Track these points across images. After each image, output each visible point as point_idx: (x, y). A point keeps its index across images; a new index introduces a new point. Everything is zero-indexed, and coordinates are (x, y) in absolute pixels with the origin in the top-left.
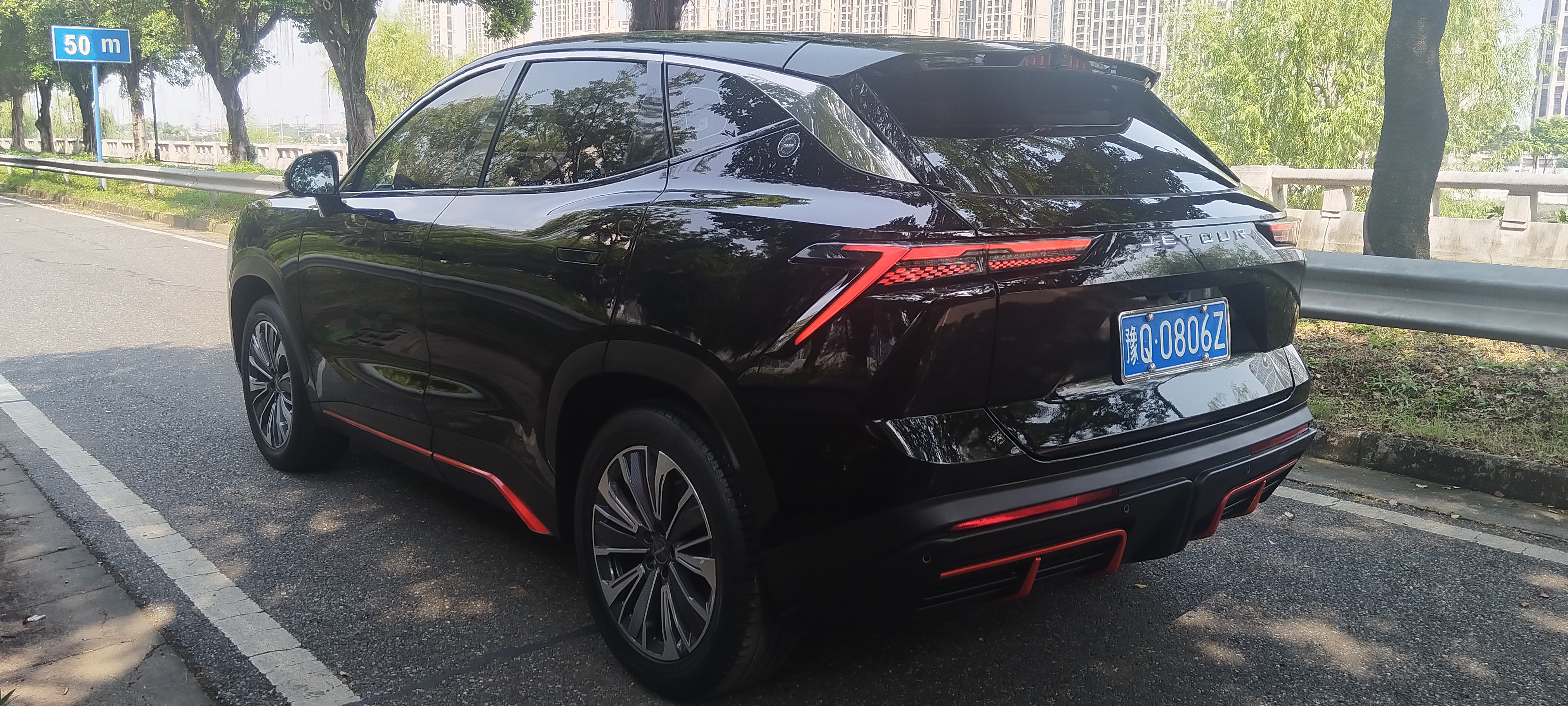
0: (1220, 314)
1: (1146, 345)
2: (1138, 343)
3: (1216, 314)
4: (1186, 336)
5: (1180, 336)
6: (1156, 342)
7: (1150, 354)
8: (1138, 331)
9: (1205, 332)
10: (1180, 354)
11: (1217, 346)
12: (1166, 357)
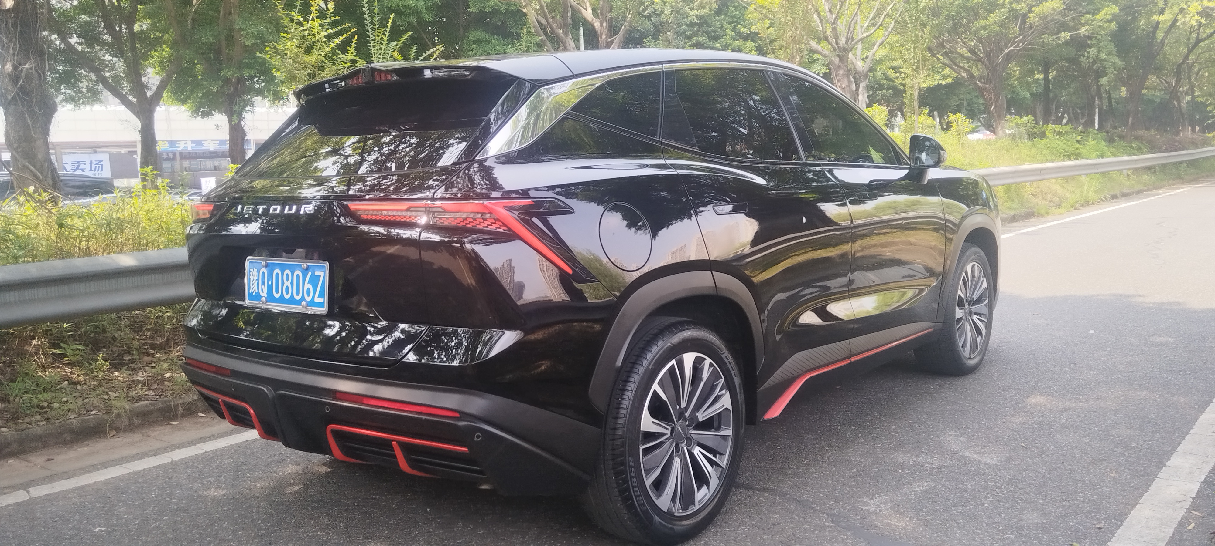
0: (321, 274)
1: (263, 283)
2: (258, 280)
3: (317, 273)
4: (292, 283)
5: (287, 284)
6: (270, 283)
7: (265, 290)
8: (258, 272)
9: (308, 286)
10: (287, 297)
11: (317, 300)
12: (277, 296)
